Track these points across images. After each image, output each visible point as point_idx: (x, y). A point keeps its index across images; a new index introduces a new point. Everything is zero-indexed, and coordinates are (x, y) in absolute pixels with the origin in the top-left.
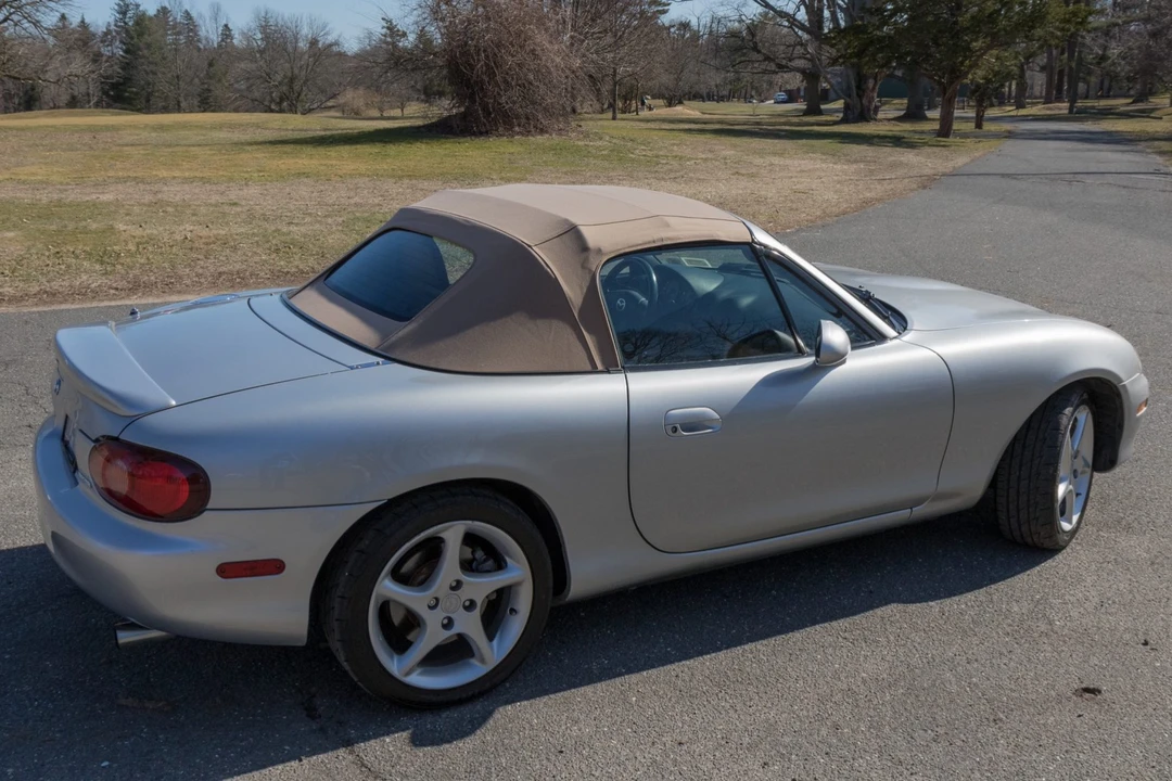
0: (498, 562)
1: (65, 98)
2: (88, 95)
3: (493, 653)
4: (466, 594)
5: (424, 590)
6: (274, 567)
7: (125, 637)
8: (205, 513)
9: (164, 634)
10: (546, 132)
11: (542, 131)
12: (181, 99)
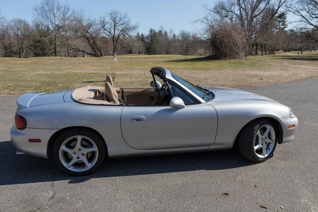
0: (91, 146)
1: (138, 52)
2: (143, 51)
3: (89, 166)
4: (82, 152)
5: (72, 150)
6: (39, 141)
7: (18, 153)
8: (26, 128)
9: (24, 153)
10: (235, 59)
11: (234, 58)
12: (162, 52)
